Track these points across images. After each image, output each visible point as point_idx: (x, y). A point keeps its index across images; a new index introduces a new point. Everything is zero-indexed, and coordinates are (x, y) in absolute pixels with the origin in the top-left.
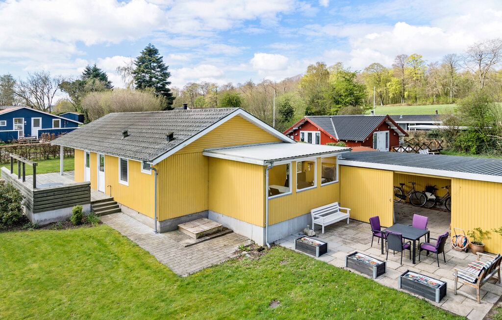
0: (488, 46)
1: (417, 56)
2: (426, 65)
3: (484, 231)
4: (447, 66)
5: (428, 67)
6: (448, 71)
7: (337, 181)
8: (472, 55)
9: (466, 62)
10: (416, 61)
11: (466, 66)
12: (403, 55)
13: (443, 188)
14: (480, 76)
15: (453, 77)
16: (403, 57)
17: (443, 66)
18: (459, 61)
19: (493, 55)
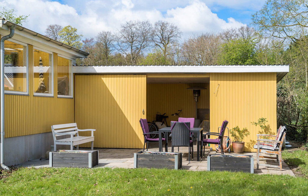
0: (138, 28)
1: (72, 28)
2: (81, 42)
3: (241, 129)
4: (102, 45)
5: (83, 43)
6: (102, 51)
7: (72, 97)
8: (125, 35)
9: (120, 43)
10: (71, 35)
11: (120, 48)
12: (56, 25)
13: (173, 115)
14: (132, 60)
15: (107, 58)
16: (56, 27)
17: (98, 45)
18: (113, 41)
19: (143, 38)
